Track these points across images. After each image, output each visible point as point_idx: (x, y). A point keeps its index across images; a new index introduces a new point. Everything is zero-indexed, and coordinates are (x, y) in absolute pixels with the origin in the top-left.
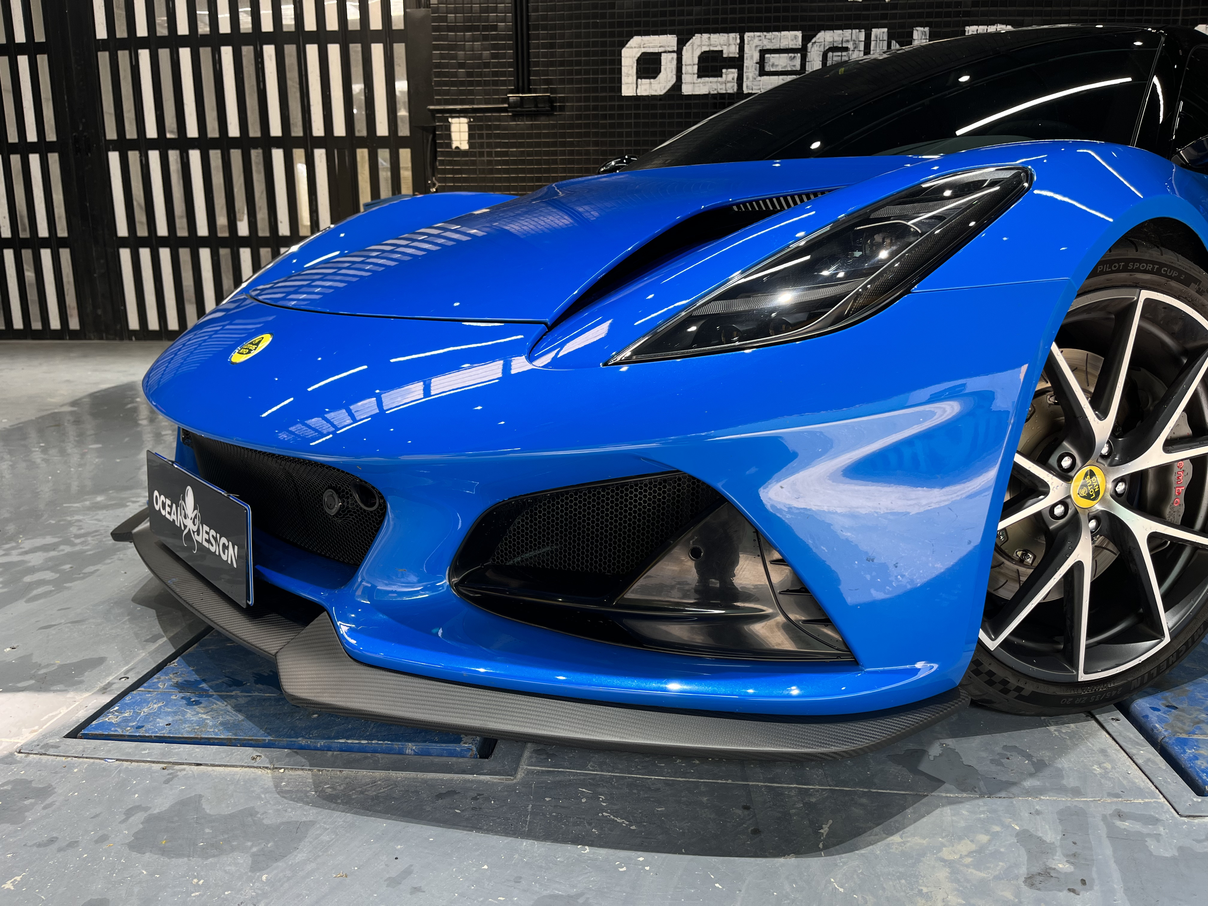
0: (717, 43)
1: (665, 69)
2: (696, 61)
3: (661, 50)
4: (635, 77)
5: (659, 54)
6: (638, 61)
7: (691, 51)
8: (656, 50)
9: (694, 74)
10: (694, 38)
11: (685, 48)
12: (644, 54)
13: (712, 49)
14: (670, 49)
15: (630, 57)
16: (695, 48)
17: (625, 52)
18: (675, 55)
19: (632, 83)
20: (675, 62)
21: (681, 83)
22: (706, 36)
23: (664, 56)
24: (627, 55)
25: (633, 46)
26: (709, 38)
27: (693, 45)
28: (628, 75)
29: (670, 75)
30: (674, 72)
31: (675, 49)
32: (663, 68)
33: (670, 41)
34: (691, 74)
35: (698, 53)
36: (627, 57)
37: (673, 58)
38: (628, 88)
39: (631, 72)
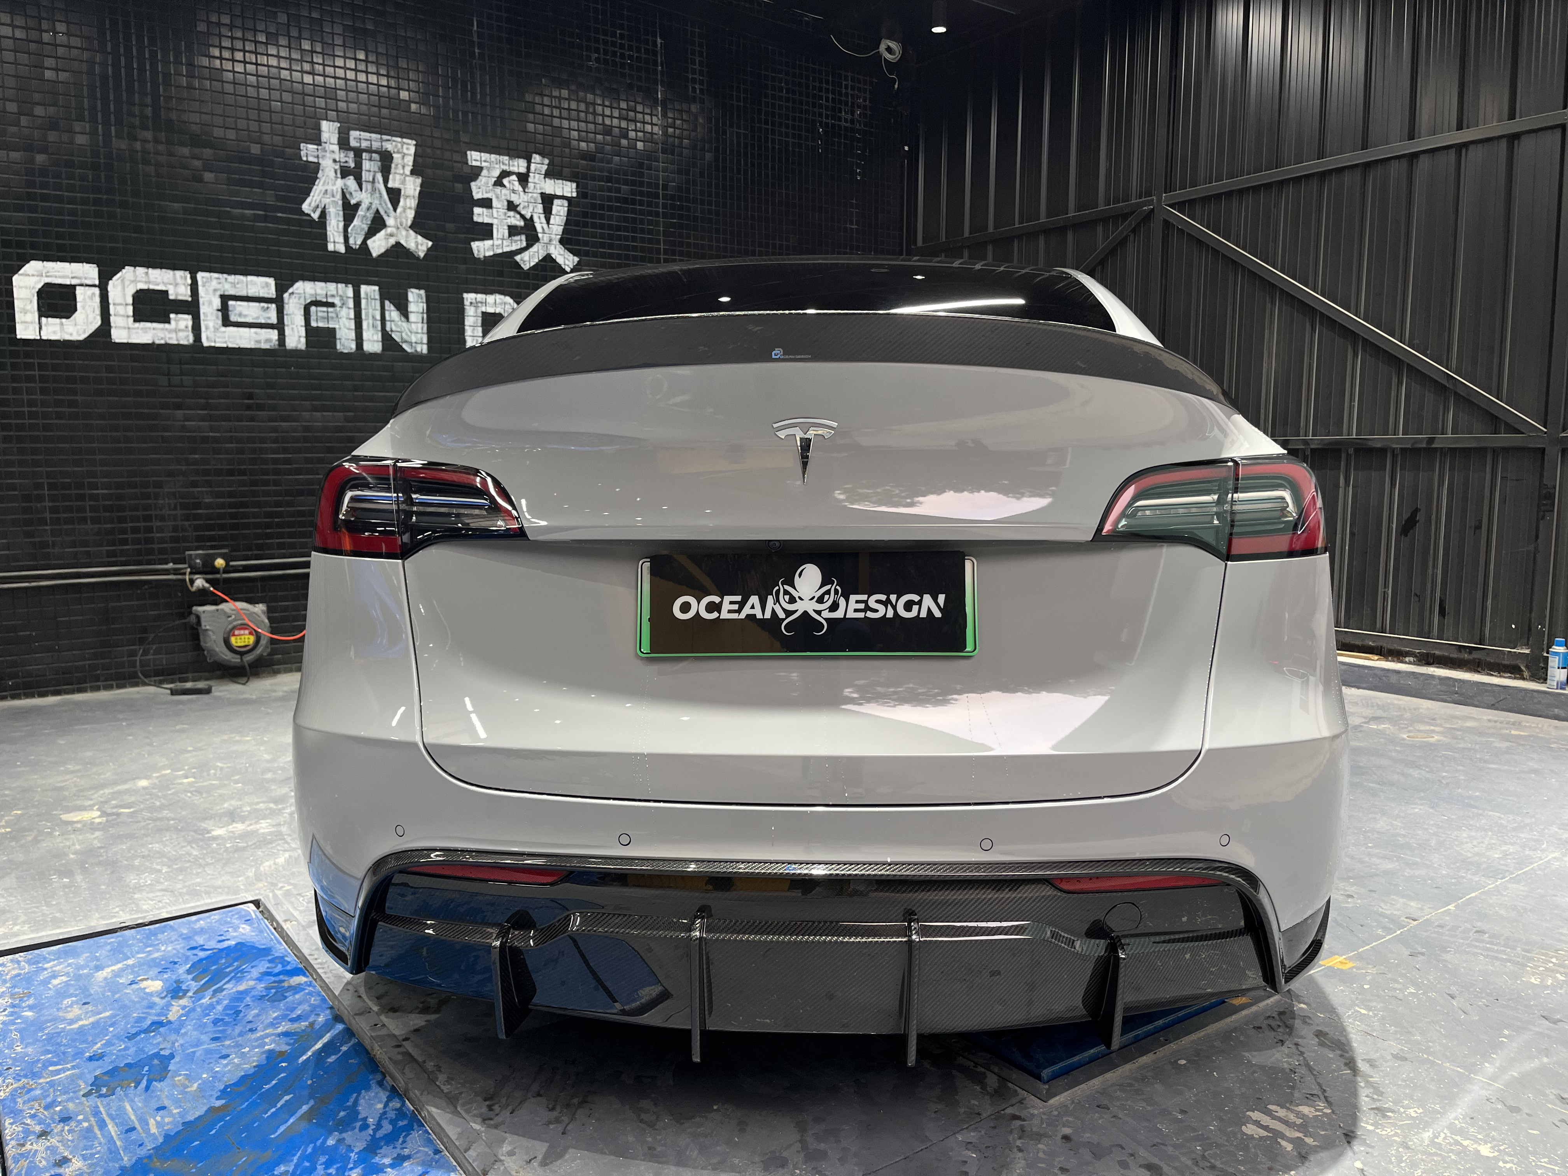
0: (159, 280)
1: (84, 307)
2: (130, 300)
3: (74, 282)
4: (37, 314)
5: (73, 287)
6: (40, 294)
7: (119, 288)
8: (67, 282)
9: (128, 317)
10: (124, 271)
11: (110, 282)
12: (46, 286)
13: (152, 287)
14: (88, 282)
15: (26, 288)
16: (127, 283)
17: (18, 280)
18: (97, 291)
19: (32, 323)
20: (97, 299)
21: (110, 327)
22: (141, 270)
23: (79, 291)
24: (22, 284)
25: (30, 273)
26: (147, 273)
27: (123, 279)
28: (24, 311)
29: (91, 316)
30: (98, 312)
31: (97, 282)
32: (79, 305)
33: (88, 271)
34: (123, 316)
35: (131, 290)
36: (21, 288)
37: (93, 294)
38: (26, 329)
39: (29, 307)
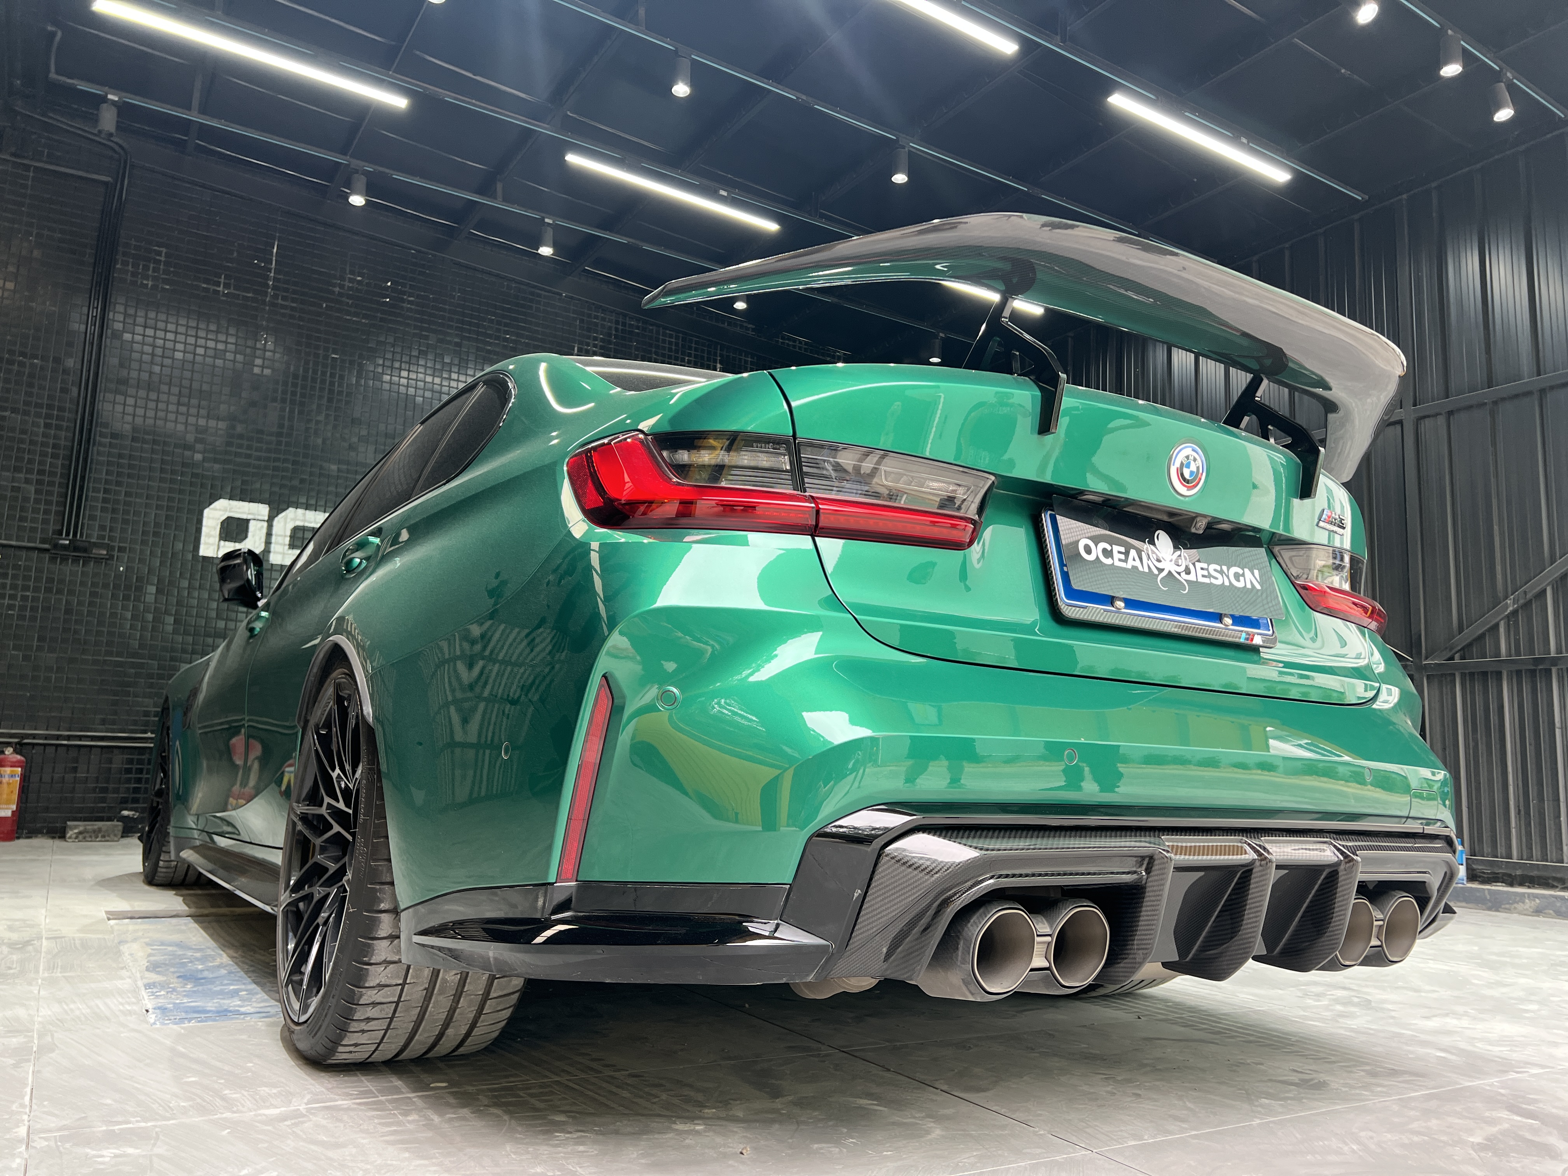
0: (313, 520)
1: (253, 536)
2: (288, 533)
3: (249, 517)
4: (217, 539)
5: (248, 521)
6: (222, 523)
7: (282, 524)
8: (244, 517)
9: (285, 545)
10: (287, 511)
11: (276, 519)
12: (229, 518)
13: (307, 524)
14: (260, 518)
15: (213, 518)
16: (288, 520)
17: (206, 512)
18: (265, 524)
19: (212, 544)
20: (264, 531)
21: (269, 552)
22: (300, 511)
23: (252, 525)
24: (211, 516)
25: (218, 507)
26: (304, 515)
27: (286, 518)
28: (208, 536)
29: (257, 544)
30: (263, 539)
31: (266, 518)
32: (250, 534)
33: (263, 510)
34: (281, 544)
35: (291, 526)
36: (208, 518)
37: (262, 527)
38: (207, 549)
39: (213, 533)
